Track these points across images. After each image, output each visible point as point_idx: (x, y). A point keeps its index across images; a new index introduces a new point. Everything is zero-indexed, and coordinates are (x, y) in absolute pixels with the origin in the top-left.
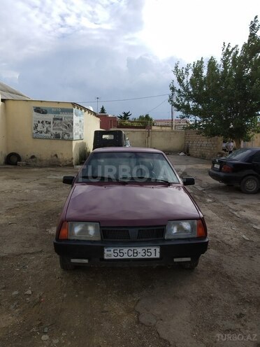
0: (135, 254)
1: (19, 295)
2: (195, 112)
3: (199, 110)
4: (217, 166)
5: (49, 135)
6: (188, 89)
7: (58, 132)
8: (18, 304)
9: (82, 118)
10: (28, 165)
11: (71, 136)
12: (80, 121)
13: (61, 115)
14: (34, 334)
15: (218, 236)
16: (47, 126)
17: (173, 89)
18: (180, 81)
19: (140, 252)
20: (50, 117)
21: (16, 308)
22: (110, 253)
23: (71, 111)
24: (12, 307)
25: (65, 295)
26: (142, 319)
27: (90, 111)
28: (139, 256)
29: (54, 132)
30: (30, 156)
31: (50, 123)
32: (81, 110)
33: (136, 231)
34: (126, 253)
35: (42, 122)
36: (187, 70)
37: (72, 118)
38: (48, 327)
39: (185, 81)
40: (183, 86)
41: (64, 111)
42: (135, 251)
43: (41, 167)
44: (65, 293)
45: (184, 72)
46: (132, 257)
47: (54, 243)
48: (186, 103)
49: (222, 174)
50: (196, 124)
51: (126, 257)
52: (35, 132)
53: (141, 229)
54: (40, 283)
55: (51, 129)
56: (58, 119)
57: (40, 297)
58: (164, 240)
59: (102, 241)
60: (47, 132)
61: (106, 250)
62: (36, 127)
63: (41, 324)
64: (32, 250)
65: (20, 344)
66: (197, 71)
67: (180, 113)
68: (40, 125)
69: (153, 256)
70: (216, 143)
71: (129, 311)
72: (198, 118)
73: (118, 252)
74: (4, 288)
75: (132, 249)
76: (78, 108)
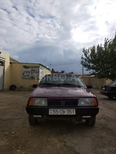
0: (64, 113)
1: (8, 134)
2: (93, 68)
3: (95, 67)
4: (104, 89)
5: (29, 77)
6: (89, 58)
7: (33, 76)
8: (7, 137)
9: (43, 70)
10: (19, 90)
11: (38, 78)
12: (42, 72)
13: (34, 69)
14: (13, 149)
15: (105, 115)
16: (28, 73)
17: (82, 58)
18: (86, 55)
19: (66, 112)
20: (30, 70)
21: (6, 139)
22: (52, 112)
23: (39, 67)
24: (4, 138)
25: (30, 135)
26: (67, 144)
27: (47, 68)
28: (66, 114)
29: (31, 76)
30: (20, 86)
31: (29, 72)
32: (43, 67)
33: (64, 102)
34: (60, 112)
35: (26, 72)
36: (88, 50)
37: (39, 70)
38: (20, 147)
39: (88, 55)
40: (87, 57)
41: (36, 67)
42: (64, 111)
43: (24, 91)
44: (30, 134)
45: (87, 51)
46: (62, 114)
47: (26, 107)
48: (89, 64)
49: (106, 92)
50: (93, 73)
51: (59, 114)
52: (23, 76)
53: (66, 101)
54: (19, 130)
55: (30, 75)
56: (33, 70)
57: (18, 135)
58: (78, 106)
59: (48, 106)
60: (28, 76)
61: (50, 110)
62: (24, 74)
63: (17, 146)
64: (17, 118)
65: (6, 153)
66: (93, 50)
67: (86, 69)
68: (25, 73)
69: (72, 114)
70: (103, 82)
71: (60, 141)
72: (94, 71)
73: (55, 111)
74: (2, 131)
75: (62, 110)
76: (42, 66)
